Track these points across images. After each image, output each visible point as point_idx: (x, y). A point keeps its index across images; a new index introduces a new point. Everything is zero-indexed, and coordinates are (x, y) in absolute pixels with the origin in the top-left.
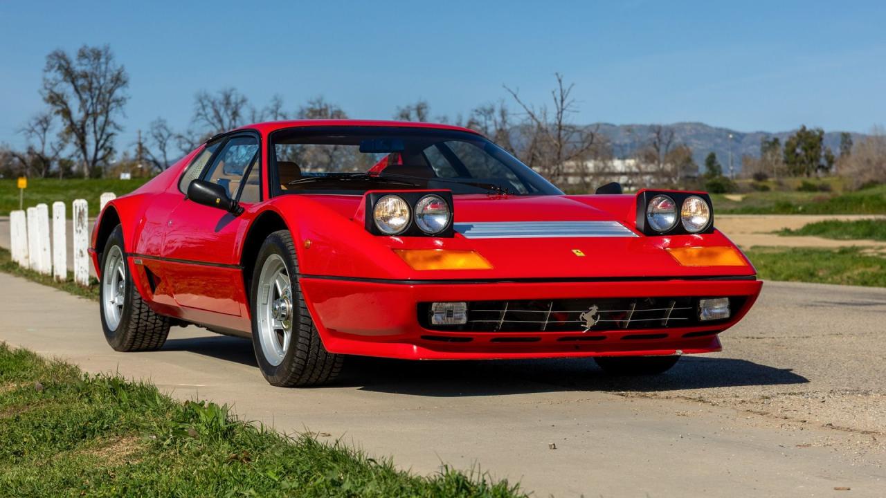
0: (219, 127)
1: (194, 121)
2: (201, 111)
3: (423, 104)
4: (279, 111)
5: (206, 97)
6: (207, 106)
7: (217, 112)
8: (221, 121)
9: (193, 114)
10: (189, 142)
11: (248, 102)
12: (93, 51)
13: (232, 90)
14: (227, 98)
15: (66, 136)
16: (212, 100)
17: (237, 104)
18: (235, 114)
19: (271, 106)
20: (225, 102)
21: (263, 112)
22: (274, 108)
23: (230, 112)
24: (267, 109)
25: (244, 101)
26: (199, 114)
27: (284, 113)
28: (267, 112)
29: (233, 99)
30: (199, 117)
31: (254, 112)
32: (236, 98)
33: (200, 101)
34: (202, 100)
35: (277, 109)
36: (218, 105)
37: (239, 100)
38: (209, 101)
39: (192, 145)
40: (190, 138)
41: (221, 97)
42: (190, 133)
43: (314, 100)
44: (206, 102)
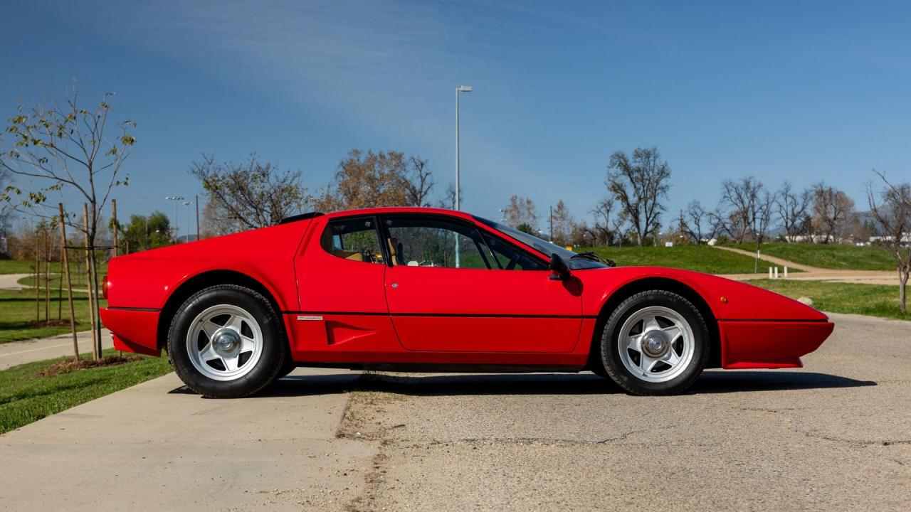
0: (741, 206)
1: (722, 202)
2: (727, 194)
3: (906, 185)
4: (788, 193)
5: (731, 183)
6: (731, 190)
7: (739, 196)
8: (742, 202)
9: (721, 197)
10: (717, 218)
11: (764, 187)
12: (644, 151)
13: (750, 178)
14: (747, 184)
15: (624, 216)
16: (735, 186)
17: (754, 189)
18: (753, 196)
19: (782, 189)
20: (745, 187)
21: (775, 194)
22: (785, 191)
23: (749, 195)
24: (779, 192)
25: (760, 186)
26: (725, 197)
27: (792, 195)
28: (778, 194)
29: (752, 185)
30: (726, 199)
31: (768, 194)
32: (754, 184)
33: (726, 187)
34: (727, 186)
35: (787, 191)
36: (740, 189)
37: (756, 186)
38: (733, 186)
39: (720, 220)
40: (718, 215)
41: (742, 183)
42: (717, 211)
43: (817, 184)
44: (730, 188)
